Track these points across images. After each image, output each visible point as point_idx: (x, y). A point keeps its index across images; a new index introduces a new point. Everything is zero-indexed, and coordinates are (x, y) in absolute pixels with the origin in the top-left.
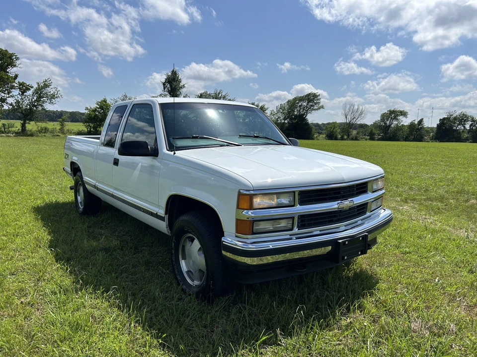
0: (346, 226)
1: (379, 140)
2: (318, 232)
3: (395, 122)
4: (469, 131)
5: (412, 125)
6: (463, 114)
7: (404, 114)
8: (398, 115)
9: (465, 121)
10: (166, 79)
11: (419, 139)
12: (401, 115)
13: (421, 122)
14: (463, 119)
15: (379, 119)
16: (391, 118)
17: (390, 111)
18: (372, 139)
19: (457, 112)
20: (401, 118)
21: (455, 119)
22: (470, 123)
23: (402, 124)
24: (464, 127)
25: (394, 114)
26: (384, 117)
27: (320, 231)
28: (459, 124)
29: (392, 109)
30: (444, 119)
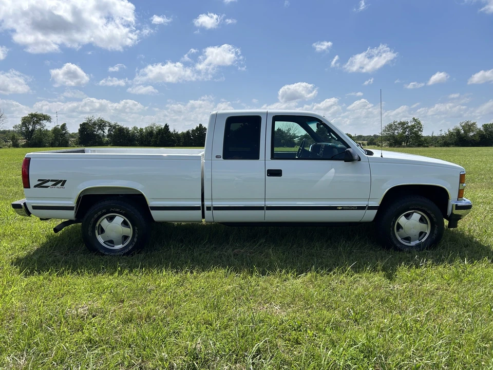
1: (24, 146)
3: (38, 127)
4: (108, 136)
5: (56, 130)
6: (101, 120)
7: (47, 118)
8: (40, 120)
9: (103, 126)
11: (64, 144)
12: (44, 119)
13: (64, 126)
14: (101, 124)
15: (20, 123)
16: (34, 122)
17: (32, 115)
18: (16, 145)
19: (96, 117)
20: (44, 122)
21: (95, 124)
22: (108, 128)
23: (45, 128)
24: (104, 132)
25: (36, 118)
26: (25, 121)
28: (98, 129)
29: (34, 113)
30: (84, 124)
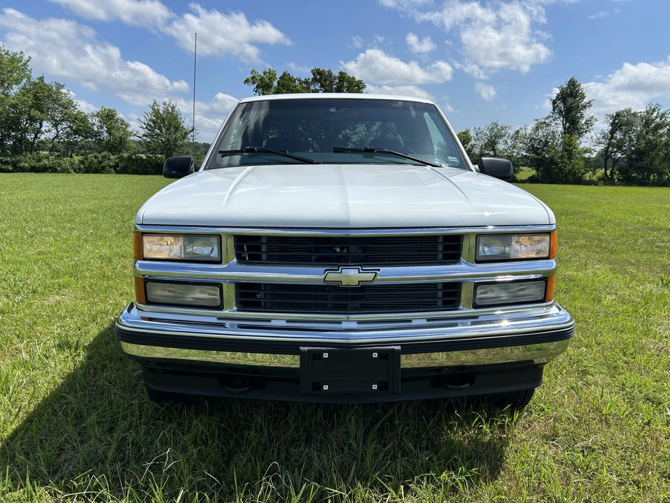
0: (359, 322)
2: (283, 324)
10: (558, 95)
27: (288, 321)
